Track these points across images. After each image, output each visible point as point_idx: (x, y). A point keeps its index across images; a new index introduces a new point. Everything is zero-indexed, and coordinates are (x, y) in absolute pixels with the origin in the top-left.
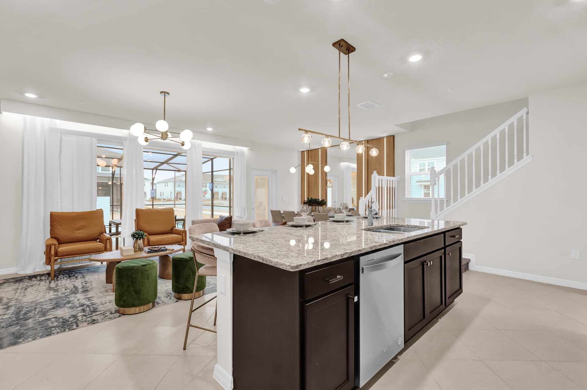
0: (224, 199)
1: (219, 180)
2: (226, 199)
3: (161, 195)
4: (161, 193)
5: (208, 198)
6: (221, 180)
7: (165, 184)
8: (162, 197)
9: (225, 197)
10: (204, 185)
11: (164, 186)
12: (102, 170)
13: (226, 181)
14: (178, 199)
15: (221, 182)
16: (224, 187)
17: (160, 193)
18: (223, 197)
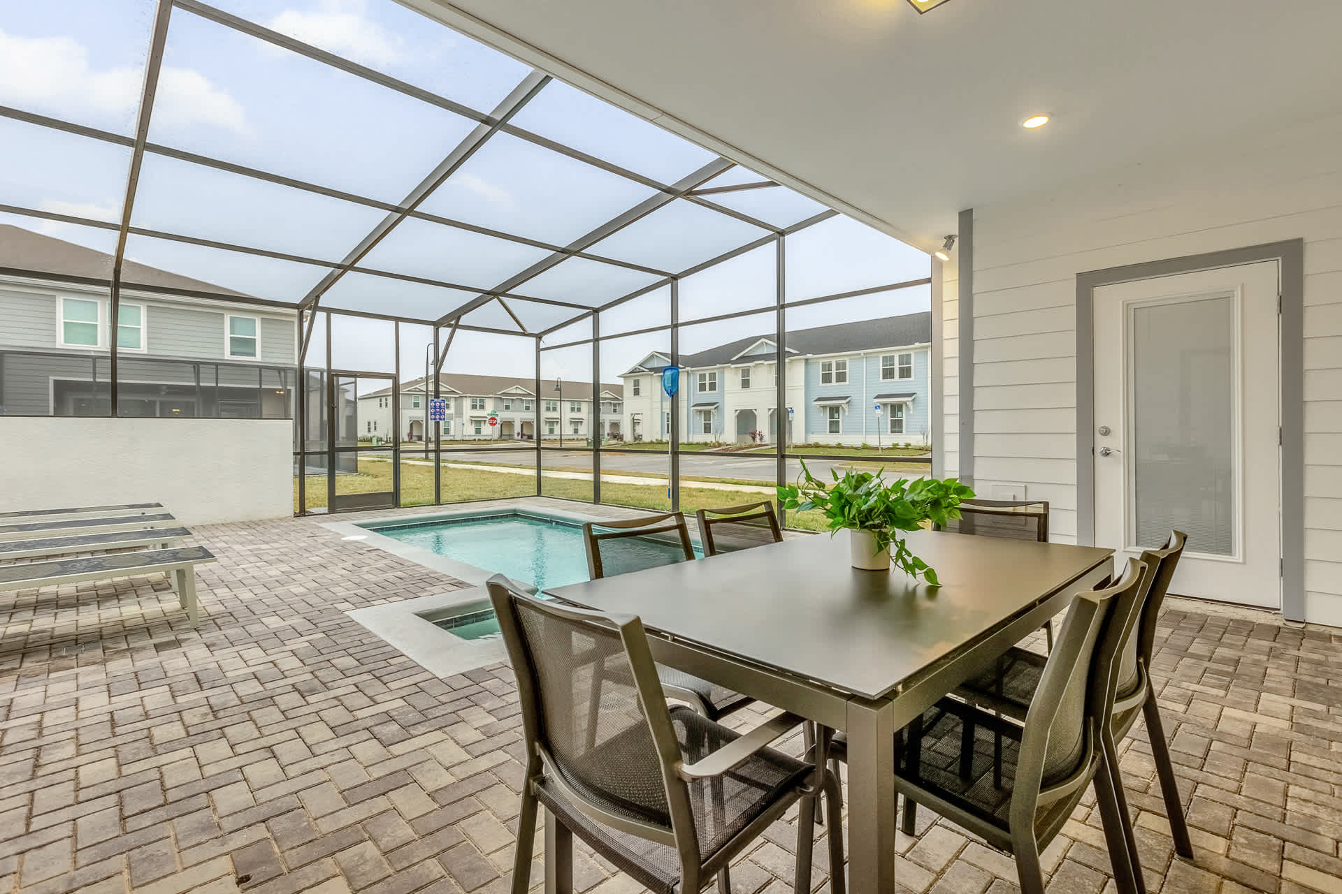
0: (525, 438)
1: (514, 392)
2: (530, 437)
3: (369, 430)
4: (369, 423)
5: (486, 435)
6: (519, 392)
7: (381, 401)
8: (373, 433)
9: (529, 434)
10: (478, 404)
11: (379, 405)
12: (233, 353)
13: (530, 394)
14: (414, 438)
15: (520, 395)
16: (527, 408)
17: (367, 424)
18: (525, 432)
